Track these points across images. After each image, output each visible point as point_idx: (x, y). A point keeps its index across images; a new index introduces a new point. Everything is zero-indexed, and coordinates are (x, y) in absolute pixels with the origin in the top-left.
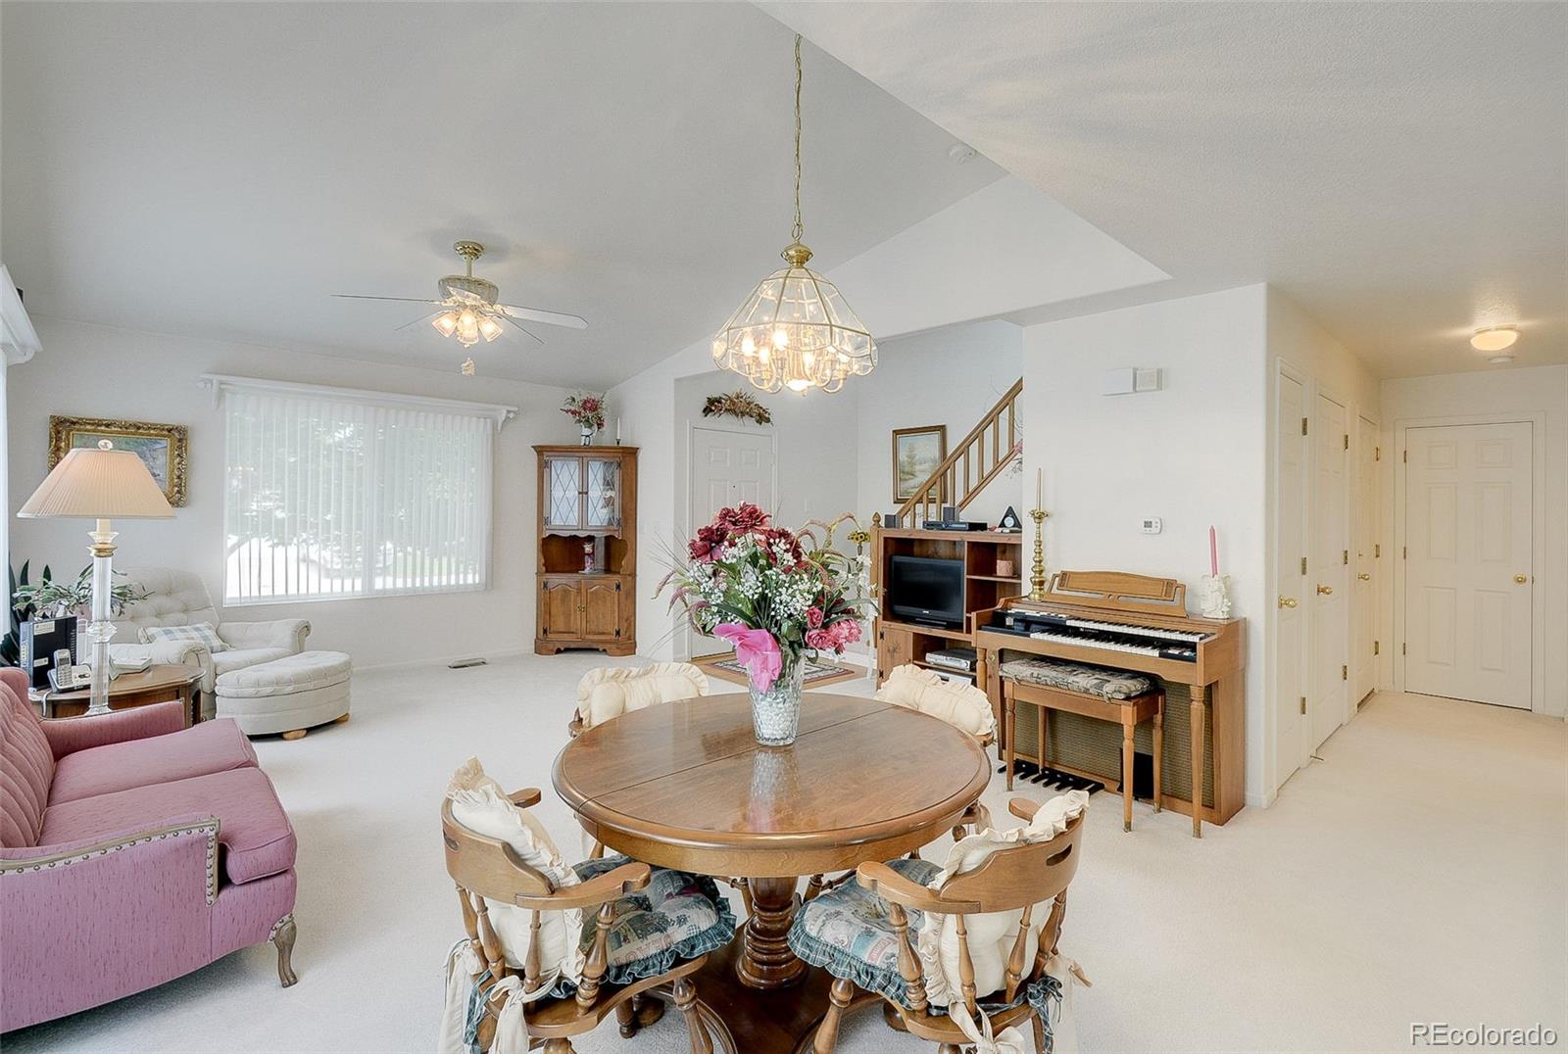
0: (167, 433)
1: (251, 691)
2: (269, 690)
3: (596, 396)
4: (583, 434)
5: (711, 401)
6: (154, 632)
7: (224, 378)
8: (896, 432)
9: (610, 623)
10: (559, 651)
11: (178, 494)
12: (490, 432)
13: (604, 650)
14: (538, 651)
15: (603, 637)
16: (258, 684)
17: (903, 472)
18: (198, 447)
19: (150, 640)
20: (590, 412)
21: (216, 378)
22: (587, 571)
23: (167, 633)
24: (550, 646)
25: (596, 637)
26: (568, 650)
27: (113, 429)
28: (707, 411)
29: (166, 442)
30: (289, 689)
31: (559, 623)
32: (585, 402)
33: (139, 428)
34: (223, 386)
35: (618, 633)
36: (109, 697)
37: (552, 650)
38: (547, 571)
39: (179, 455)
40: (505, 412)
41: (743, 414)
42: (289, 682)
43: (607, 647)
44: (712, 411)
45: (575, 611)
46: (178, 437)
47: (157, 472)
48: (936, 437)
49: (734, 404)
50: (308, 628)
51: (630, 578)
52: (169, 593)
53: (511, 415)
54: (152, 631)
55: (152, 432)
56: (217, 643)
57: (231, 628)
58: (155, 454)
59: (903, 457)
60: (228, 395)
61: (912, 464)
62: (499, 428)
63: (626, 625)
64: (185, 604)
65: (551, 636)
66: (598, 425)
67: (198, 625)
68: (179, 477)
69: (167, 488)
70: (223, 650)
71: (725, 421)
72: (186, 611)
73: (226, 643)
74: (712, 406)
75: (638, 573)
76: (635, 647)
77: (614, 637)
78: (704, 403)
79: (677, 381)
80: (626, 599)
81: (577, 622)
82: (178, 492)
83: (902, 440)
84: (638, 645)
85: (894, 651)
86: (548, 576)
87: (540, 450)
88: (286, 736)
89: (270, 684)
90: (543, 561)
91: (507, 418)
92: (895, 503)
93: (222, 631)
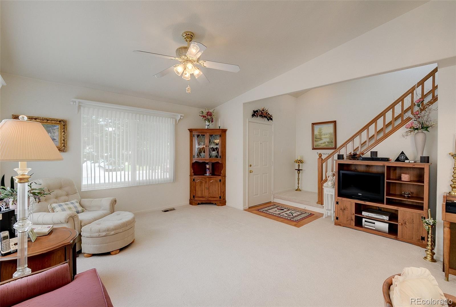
0: (59, 122)
1: (97, 234)
2: (104, 234)
3: (211, 111)
4: (206, 125)
5: (255, 112)
6: (54, 206)
7: (80, 100)
8: (313, 124)
9: (217, 194)
10: (199, 204)
11: (63, 148)
12: (174, 123)
13: (215, 204)
14: (191, 203)
15: (215, 199)
16: (99, 231)
17: (316, 138)
18: (71, 128)
19: (53, 210)
20: (209, 116)
21: (77, 101)
22: (208, 174)
23: (60, 206)
24: (196, 202)
25: (212, 199)
26: (202, 204)
27: (38, 120)
28: (253, 115)
29: (58, 126)
30: (113, 233)
31: (199, 194)
32: (208, 113)
33: (48, 120)
34: (80, 104)
35: (220, 197)
36: (28, 258)
37: (196, 204)
38: (194, 175)
39: (64, 131)
40: (180, 116)
41: (265, 117)
42: (113, 230)
43: (216, 202)
44: (255, 115)
45: (205, 189)
46: (63, 124)
47: (55, 138)
48: (332, 126)
49: (262, 113)
50: (115, 201)
51: (224, 177)
52: (60, 188)
53: (182, 118)
54: (54, 205)
55: (53, 122)
56: (80, 209)
57: (85, 202)
58: (54, 131)
59: (316, 132)
60: (82, 108)
61: (320, 135)
62: (177, 122)
63: (223, 194)
64: (67, 193)
65: (196, 199)
66: (212, 121)
67: (72, 201)
68: (64, 140)
69: (59, 145)
70: (83, 211)
71: (259, 120)
72: (67, 195)
73: (84, 208)
74: (255, 114)
75: (226, 175)
76: (226, 202)
77: (219, 199)
78: (251, 113)
79: (244, 104)
80: (223, 185)
81: (206, 194)
82: (64, 146)
83: (315, 126)
84: (227, 202)
85: (344, 209)
86: (195, 176)
87: (191, 131)
88: (112, 253)
89: (105, 231)
90: (193, 171)
91: (180, 118)
92: (312, 149)
93: (82, 203)
